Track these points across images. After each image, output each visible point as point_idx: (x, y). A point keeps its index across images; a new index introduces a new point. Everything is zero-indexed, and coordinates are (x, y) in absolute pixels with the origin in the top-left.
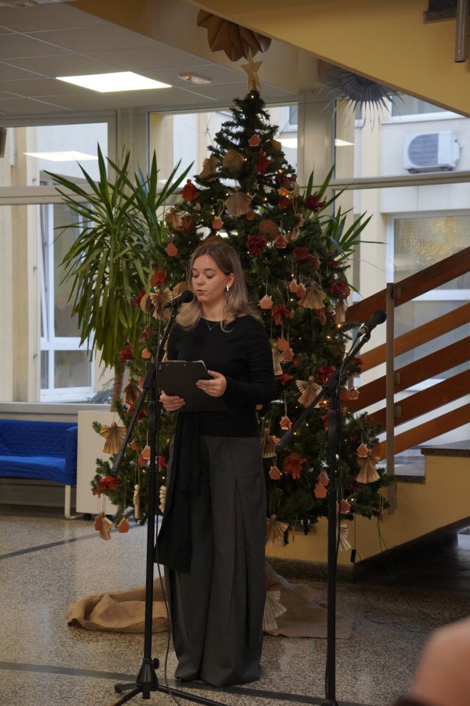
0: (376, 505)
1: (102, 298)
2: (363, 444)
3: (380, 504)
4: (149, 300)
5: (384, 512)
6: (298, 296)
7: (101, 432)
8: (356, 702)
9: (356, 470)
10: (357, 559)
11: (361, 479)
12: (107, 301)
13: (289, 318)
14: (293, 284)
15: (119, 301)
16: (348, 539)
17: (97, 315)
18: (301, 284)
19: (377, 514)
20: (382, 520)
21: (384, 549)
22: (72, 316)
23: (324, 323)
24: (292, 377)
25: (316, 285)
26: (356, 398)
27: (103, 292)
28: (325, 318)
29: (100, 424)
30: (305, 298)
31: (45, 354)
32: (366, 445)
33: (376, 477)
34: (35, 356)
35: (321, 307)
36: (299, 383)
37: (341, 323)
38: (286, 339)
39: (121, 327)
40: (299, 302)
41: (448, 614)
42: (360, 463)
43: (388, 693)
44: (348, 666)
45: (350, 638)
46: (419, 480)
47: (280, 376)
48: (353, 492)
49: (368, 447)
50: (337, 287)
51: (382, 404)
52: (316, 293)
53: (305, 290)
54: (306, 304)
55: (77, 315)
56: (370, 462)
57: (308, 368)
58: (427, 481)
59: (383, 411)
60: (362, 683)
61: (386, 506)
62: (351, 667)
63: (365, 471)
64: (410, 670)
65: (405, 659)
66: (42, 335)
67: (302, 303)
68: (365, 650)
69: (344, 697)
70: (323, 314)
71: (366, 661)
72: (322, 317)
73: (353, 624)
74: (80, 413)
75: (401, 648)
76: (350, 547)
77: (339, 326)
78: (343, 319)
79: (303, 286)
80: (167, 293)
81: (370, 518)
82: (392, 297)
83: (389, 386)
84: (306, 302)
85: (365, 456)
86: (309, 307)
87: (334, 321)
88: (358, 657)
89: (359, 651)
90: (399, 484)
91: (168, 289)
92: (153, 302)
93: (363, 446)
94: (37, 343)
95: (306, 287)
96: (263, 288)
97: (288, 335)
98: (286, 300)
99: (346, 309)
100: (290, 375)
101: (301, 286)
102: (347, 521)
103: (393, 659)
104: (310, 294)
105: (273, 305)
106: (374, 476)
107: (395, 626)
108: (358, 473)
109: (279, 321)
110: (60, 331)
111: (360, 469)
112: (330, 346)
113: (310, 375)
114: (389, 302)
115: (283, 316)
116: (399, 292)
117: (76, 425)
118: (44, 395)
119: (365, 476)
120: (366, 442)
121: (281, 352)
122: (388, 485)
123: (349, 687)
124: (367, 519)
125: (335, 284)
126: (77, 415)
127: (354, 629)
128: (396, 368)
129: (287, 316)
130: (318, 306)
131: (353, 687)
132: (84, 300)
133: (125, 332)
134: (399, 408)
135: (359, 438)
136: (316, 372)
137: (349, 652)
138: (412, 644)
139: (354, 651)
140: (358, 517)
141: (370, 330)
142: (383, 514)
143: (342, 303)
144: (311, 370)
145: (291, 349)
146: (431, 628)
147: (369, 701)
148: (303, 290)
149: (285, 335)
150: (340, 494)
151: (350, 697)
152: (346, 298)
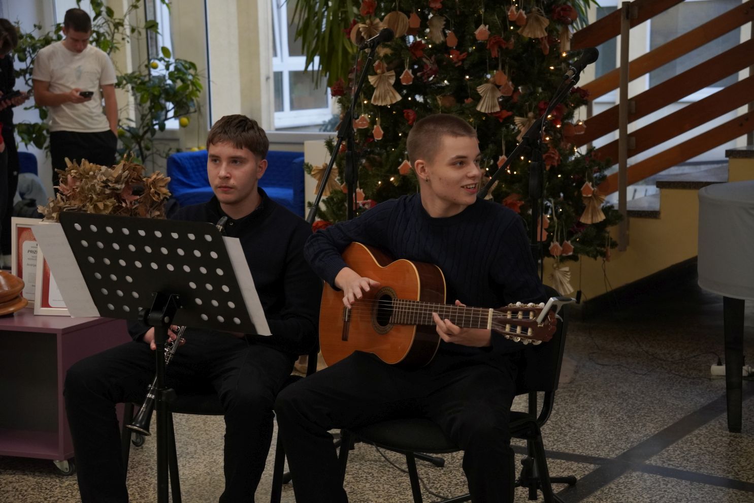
0: (603, 246)
1: (324, 21)
2: (587, 182)
3: (607, 244)
4: (359, 32)
5: (611, 252)
6: (518, 24)
7: (313, 173)
8: (567, 451)
9: (580, 209)
10: (583, 299)
11: (586, 219)
12: (331, 25)
13: (507, 48)
14: (512, 12)
15: (342, 24)
16: (570, 282)
17: (321, 39)
18: (521, 11)
19: (604, 255)
20: (608, 260)
21: (609, 290)
22: (295, 40)
23: (547, 52)
24: (510, 113)
25: (538, 10)
26: (582, 133)
27: (326, 13)
28: (548, 47)
29: (311, 165)
30: (526, 25)
31: (278, 76)
32: (591, 183)
33: (602, 217)
34: (268, 78)
35: (543, 36)
36: (517, 120)
37: (566, 52)
38: (505, 73)
40: (519, 31)
41: (678, 354)
42: (586, 202)
43: (602, 442)
44: (564, 413)
45: (571, 382)
46: (653, 215)
47: (497, 113)
48: (577, 233)
49: (593, 186)
50: (562, 13)
51: (615, 135)
52: (537, 20)
53: (525, 16)
54: (527, 34)
55: (300, 40)
56: (595, 202)
57: (527, 104)
58: (662, 215)
59: (615, 143)
60: (576, 431)
61: (614, 245)
62: (567, 413)
63: (590, 211)
64: (628, 417)
65: (625, 404)
66: (275, 55)
67: (522, 31)
68: (585, 395)
69: (555, 446)
70: (545, 42)
71: (583, 407)
72: (545, 47)
73: (577, 366)
74: (306, 143)
75: (622, 393)
76: (572, 290)
77: (564, 55)
78: (568, 47)
79: (523, 12)
80: (377, 24)
81: (596, 259)
82: (627, 17)
83: (622, 115)
84: (527, 30)
85: (590, 195)
86: (529, 36)
87: (558, 49)
88: (576, 402)
89: (578, 395)
90: (632, 220)
91: (378, 20)
92: (363, 34)
93: (587, 185)
94: (269, 64)
95: (526, 14)
96: (480, 16)
97: (507, 67)
98: (506, 28)
99: (571, 36)
100: (508, 111)
101: (521, 14)
102: (572, 262)
103: (613, 404)
104: (531, 21)
105: (490, 36)
106: (599, 216)
107: (619, 368)
108: (583, 212)
109: (495, 53)
110: (292, 53)
111: (585, 207)
112: (554, 78)
113: (530, 111)
114: (623, 23)
115: (500, 47)
116: (636, 12)
117: (302, 155)
119: (590, 216)
120: (590, 180)
121: (498, 87)
122: (615, 224)
123: (562, 436)
124: (592, 259)
125: (559, 9)
126: (303, 144)
127: (576, 372)
128: (630, 96)
129: (504, 47)
130: (540, 34)
131: (565, 435)
132: (307, 24)
134: (633, 139)
135: (584, 176)
136: (536, 107)
137: (567, 397)
138: (635, 388)
139: (572, 396)
140: (583, 258)
141: (579, 72)
142: (609, 254)
143: (567, 30)
144: (530, 105)
145: (510, 83)
146: (658, 370)
147: (580, 451)
148: (524, 17)
149: (503, 68)
150: (562, 236)
151: (561, 446)
152: (572, 24)
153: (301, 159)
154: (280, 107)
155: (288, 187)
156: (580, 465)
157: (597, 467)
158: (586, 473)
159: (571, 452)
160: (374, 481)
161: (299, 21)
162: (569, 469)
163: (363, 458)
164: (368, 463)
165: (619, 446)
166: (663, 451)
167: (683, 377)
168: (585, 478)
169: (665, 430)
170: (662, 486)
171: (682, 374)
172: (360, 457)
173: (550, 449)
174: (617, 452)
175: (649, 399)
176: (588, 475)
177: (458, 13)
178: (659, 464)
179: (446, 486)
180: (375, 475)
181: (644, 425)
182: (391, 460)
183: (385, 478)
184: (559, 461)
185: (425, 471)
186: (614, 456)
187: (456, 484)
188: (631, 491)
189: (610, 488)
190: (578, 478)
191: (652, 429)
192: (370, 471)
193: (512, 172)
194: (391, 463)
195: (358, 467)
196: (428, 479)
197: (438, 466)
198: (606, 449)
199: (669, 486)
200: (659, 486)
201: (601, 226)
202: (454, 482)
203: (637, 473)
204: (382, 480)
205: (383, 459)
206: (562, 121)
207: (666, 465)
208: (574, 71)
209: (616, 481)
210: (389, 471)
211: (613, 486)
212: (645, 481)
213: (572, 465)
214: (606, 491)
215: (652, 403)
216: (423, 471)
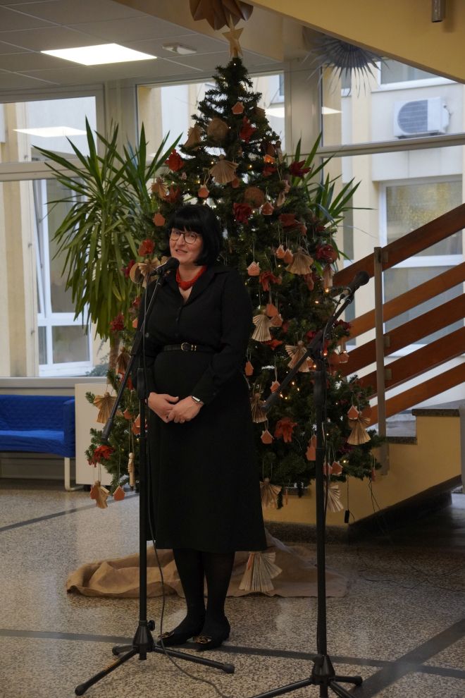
0: (369, 467)
1: (94, 271)
2: (353, 406)
3: (372, 465)
4: (138, 270)
5: (376, 473)
6: (285, 262)
7: (95, 402)
8: (349, 656)
9: (347, 433)
10: (351, 520)
11: (352, 441)
12: (101, 276)
13: (276, 283)
14: (280, 250)
15: (111, 275)
16: (341, 500)
17: (91, 288)
18: (288, 250)
19: (370, 475)
20: (374, 480)
21: (377, 510)
22: (66, 290)
23: (312, 288)
24: (281, 342)
25: (303, 251)
26: (346, 362)
27: (96, 265)
28: (313, 283)
29: (93, 395)
30: (292, 264)
31: (42, 330)
32: (356, 407)
33: (367, 439)
34: (32, 332)
35: (308, 273)
36: (288, 348)
37: (329, 288)
38: (274, 305)
39: (114, 299)
40: (287, 268)
42: (351, 425)
43: (381, 647)
44: (343, 622)
45: (344, 597)
46: (410, 441)
47: (269, 341)
48: (344, 454)
49: (358, 409)
50: (324, 252)
51: (372, 368)
52: (303, 258)
53: (292, 255)
54: (294, 270)
55: (71, 289)
56: (361, 424)
57: (297, 333)
58: (418, 441)
59: (373, 375)
60: (355, 638)
61: (378, 466)
63: (356, 433)
64: (403, 625)
65: (398, 614)
66: (39, 311)
67: (290, 268)
68: (359, 607)
70: (310, 279)
71: (359, 617)
72: (310, 282)
73: (348, 582)
74: (77, 386)
75: (394, 604)
76: (342, 508)
77: (327, 291)
78: (331, 283)
79: (290, 251)
80: (155, 262)
81: (362, 479)
82: (380, 262)
83: (379, 349)
84: (293, 268)
85: (356, 418)
86: (296, 273)
87: (321, 286)
88: (352, 614)
89: (353, 607)
90: (392, 446)
91: (156, 259)
92: (141, 272)
93: (353, 410)
94: (34, 320)
95: (292, 253)
96: (251, 255)
97: (276, 300)
98: (274, 266)
99: (333, 273)
100: (279, 340)
101: (288, 253)
102: (341, 483)
103: (387, 614)
104: (297, 259)
105: (261, 272)
106: (365, 438)
107: (389, 583)
108: (350, 434)
109: (266, 287)
110: (56, 309)
111: (351, 431)
112: (319, 311)
113: (299, 340)
114: (376, 266)
115: (271, 282)
116: (386, 256)
117: (73, 398)
118: (43, 371)
119: (356, 438)
120: (356, 404)
121: (270, 318)
122: (379, 446)
123: (343, 643)
124: (359, 479)
125: (322, 249)
126: (74, 388)
127: (348, 587)
128: (385, 332)
129: (274, 282)
130: (306, 271)
131: (346, 642)
132: (77, 274)
133: (119, 305)
134: (389, 371)
135: (349, 401)
136: (304, 336)
137: (343, 609)
138: (405, 600)
139: (348, 608)
140: (351, 479)
141: (354, 292)
142: (375, 475)
143: (329, 268)
144: (299, 335)
145: (280, 315)
146: (424, 584)
147: (362, 655)
148: (290, 256)
149: (274, 302)
150: (332, 457)
151: (343, 652)
152: (333, 263)
153: (72, 401)
154: (43, 361)
155: (59, 429)
156: (364, 668)
157: (380, 669)
158: (371, 674)
159: (354, 656)
160: (168, 689)
161: (69, 273)
162: (354, 671)
163: (155, 668)
164: (160, 672)
165: (398, 650)
166: (439, 654)
167: (449, 590)
168: (371, 679)
169: (438, 635)
170: (443, 685)
171: (447, 587)
172: (151, 668)
173: (334, 655)
174: (397, 655)
175: (419, 610)
176: (372, 676)
177: (231, 251)
178: (437, 665)
179: (238, 690)
180: (168, 683)
181: (419, 632)
182: (183, 669)
183: (179, 685)
184: (343, 665)
185: (217, 678)
186: (394, 659)
187: (248, 688)
188: (415, 689)
189: (394, 687)
190: (364, 679)
191: (425, 635)
192: (163, 680)
193: (284, 397)
194: (183, 671)
195: (150, 677)
196: (220, 684)
197: (228, 673)
198: (386, 653)
199: (449, 684)
200: (440, 684)
201: (366, 447)
202: (246, 686)
203: (418, 673)
204: (175, 688)
205: (174, 668)
206: (328, 349)
207: (443, 666)
208: (349, 291)
209: (399, 681)
210: (181, 679)
211: (396, 685)
212: (426, 680)
213: (356, 667)
214: (391, 690)
215: (423, 612)
216: (214, 678)
